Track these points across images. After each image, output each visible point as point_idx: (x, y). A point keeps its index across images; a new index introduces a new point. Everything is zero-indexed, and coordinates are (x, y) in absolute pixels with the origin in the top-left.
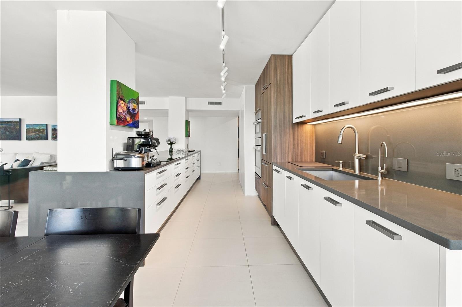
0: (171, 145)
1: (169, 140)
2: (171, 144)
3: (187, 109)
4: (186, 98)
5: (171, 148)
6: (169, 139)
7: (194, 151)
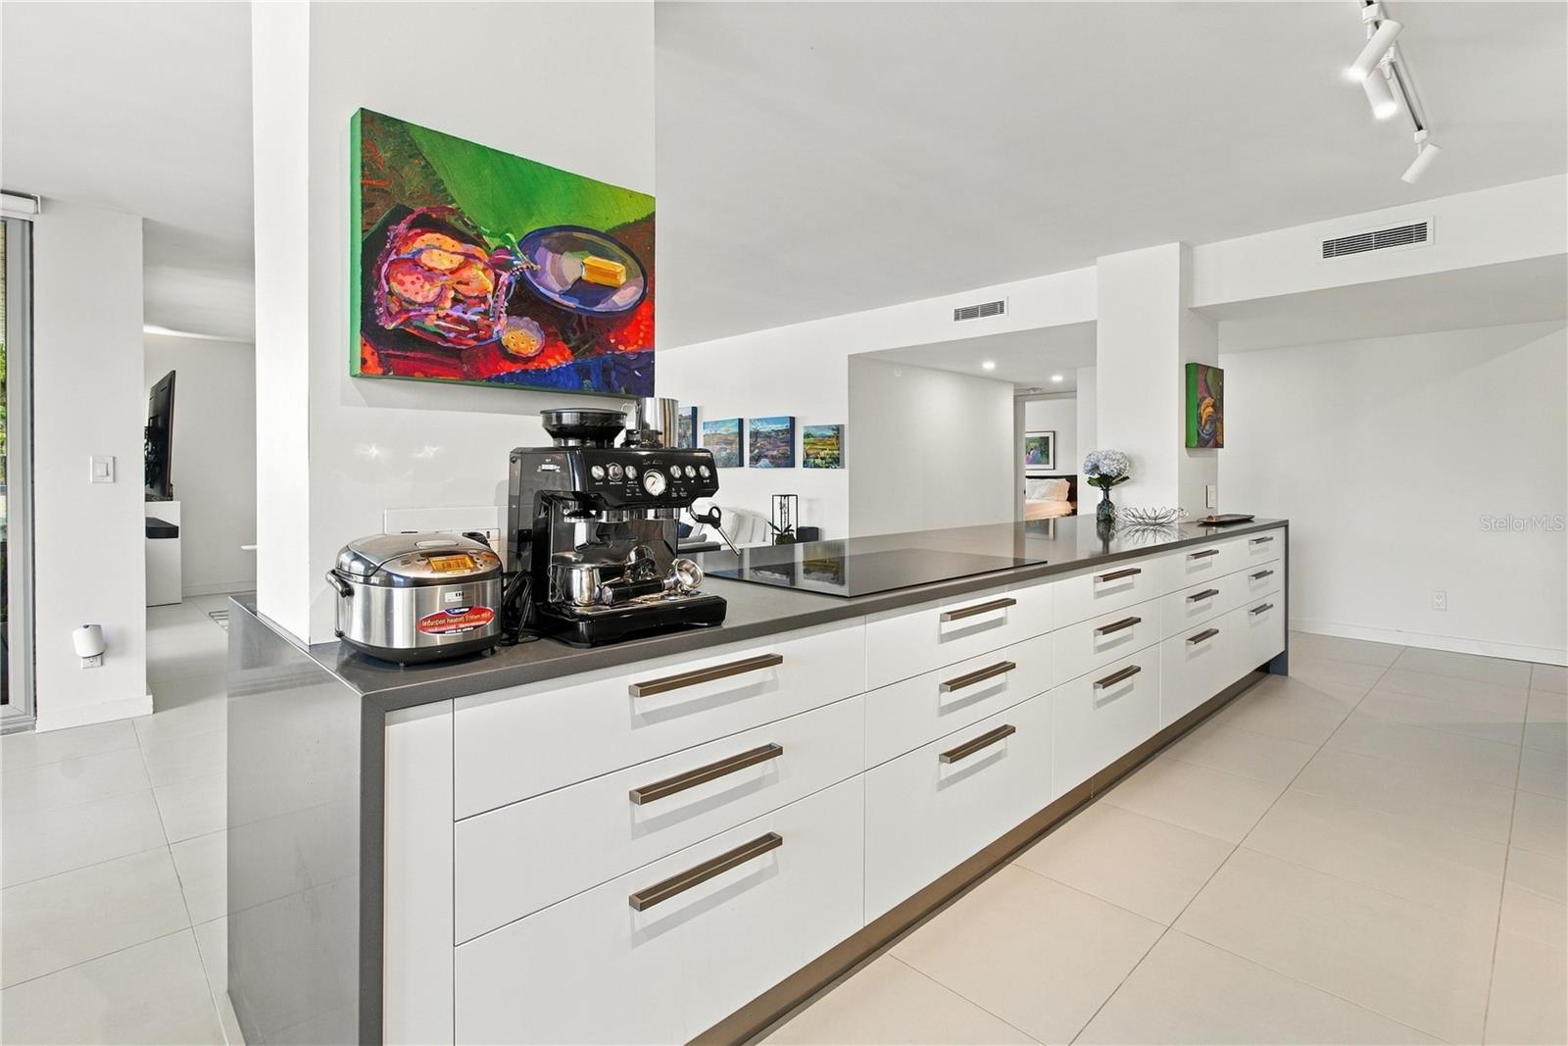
0: (1106, 492)
1: (1095, 468)
2: (1105, 482)
3: (1198, 303)
4: (1186, 250)
5: (1106, 504)
6: (1093, 459)
7: (1248, 520)
